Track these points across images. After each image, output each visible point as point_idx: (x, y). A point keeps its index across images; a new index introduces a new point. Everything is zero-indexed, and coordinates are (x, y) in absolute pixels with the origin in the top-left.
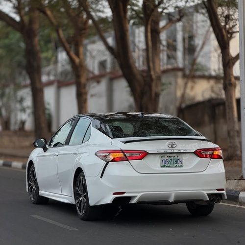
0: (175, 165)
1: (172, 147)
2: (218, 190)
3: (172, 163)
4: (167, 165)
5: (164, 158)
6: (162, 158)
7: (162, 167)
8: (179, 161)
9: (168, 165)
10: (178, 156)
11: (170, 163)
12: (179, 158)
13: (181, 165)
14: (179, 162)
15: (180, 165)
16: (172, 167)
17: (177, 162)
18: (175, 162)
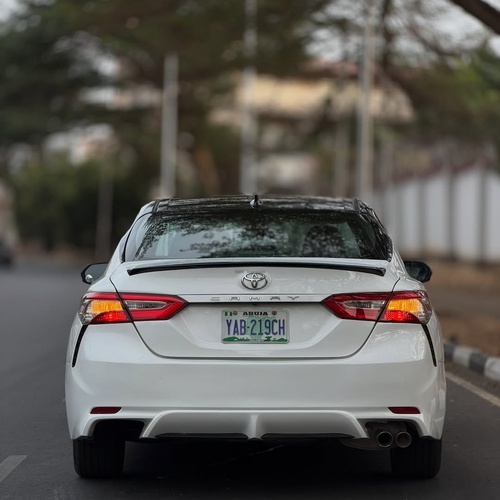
0: (264, 337)
1: (255, 287)
2: (394, 410)
3: (257, 330)
4: (240, 337)
5: (234, 318)
6: (229, 317)
7: (227, 340)
8: (276, 326)
9: (245, 337)
10: (274, 313)
11: (249, 331)
12: (277, 317)
13: (282, 336)
14: (276, 329)
15: (278, 337)
16: (255, 342)
17: (270, 327)
18: (264, 330)
